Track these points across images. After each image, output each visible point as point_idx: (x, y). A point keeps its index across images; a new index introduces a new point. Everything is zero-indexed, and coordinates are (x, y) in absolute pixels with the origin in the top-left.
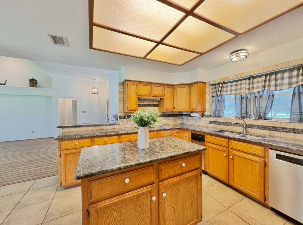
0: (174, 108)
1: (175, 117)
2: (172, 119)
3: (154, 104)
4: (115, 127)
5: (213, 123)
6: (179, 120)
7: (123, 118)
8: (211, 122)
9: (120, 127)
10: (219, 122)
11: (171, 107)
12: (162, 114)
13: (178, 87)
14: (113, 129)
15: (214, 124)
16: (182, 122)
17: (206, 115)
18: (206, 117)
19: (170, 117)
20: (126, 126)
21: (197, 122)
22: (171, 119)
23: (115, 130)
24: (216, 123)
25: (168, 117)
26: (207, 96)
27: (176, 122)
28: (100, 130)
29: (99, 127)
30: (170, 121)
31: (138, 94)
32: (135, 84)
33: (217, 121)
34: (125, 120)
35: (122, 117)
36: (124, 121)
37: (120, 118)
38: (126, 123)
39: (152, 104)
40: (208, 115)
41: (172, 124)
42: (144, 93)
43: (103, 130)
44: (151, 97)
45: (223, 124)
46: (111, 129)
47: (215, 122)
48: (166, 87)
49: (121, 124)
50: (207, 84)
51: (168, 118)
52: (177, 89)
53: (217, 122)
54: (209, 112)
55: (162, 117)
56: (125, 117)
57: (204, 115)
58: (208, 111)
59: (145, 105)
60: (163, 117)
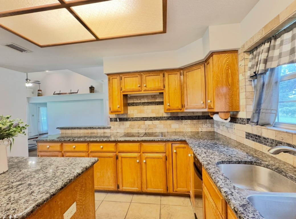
0: (183, 106)
1: (195, 121)
2: (190, 123)
3: (157, 102)
4: (106, 131)
5: (252, 137)
6: (204, 126)
7: (115, 121)
8: (249, 136)
9: (111, 132)
10: (264, 138)
11: (177, 105)
12: (170, 116)
13: (188, 71)
14: (104, 133)
15: (253, 140)
16: (210, 129)
17: (240, 119)
18: (240, 123)
19: (186, 121)
20: (119, 131)
21: (228, 132)
22: (187, 123)
23: (106, 135)
24: (257, 138)
25: (182, 119)
26: (241, 77)
27: (198, 129)
28: (91, 133)
29: (89, 130)
30: (186, 126)
31: (123, 90)
32: (118, 78)
33: (259, 134)
34: (116, 123)
35: (114, 119)
36: (116, 125)
37: (112, 121)
38: (118, 127)
39: (154, 102)
40: (244, 119)
41: (190, 131)
42: (132, 88)
43: (94, 133)
44: (142, 92)
45: (272, 143)
46: (102, 133)
47: (256, 135)
48: (166, 74)
49: (112, 127)
50: (240, 52)
51: (182, 122)
52: (187, 73)
53: (259, 137)
54: (245, 113)
55: (170, 120)
56: (117, 120)
57: (238, 118)
58: (243, 111)
59: (143, 104)
60: (172, 120)
